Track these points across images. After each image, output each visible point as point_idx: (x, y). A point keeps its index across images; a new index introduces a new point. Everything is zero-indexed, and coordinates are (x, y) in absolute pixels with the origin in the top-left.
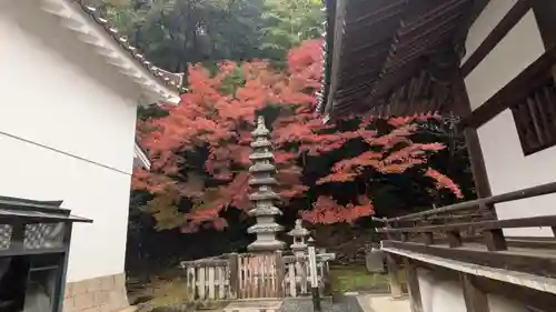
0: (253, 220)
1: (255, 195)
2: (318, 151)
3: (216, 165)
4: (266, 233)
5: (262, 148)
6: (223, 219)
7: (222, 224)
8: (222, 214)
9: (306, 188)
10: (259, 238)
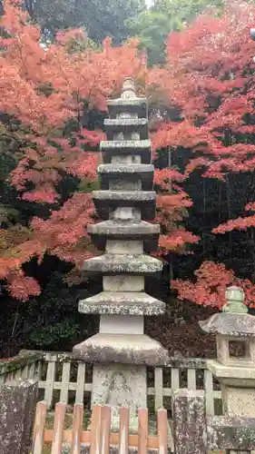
0: (94, 283)
1: (104, 226)
2: (224, 169)
3: (32, 175)
4: (123, 317)
5: (127, 131)
6: (31, 281)
7: (24, 288)
8: (30, 268)
9: (194, 239)
10: (104, 328)
